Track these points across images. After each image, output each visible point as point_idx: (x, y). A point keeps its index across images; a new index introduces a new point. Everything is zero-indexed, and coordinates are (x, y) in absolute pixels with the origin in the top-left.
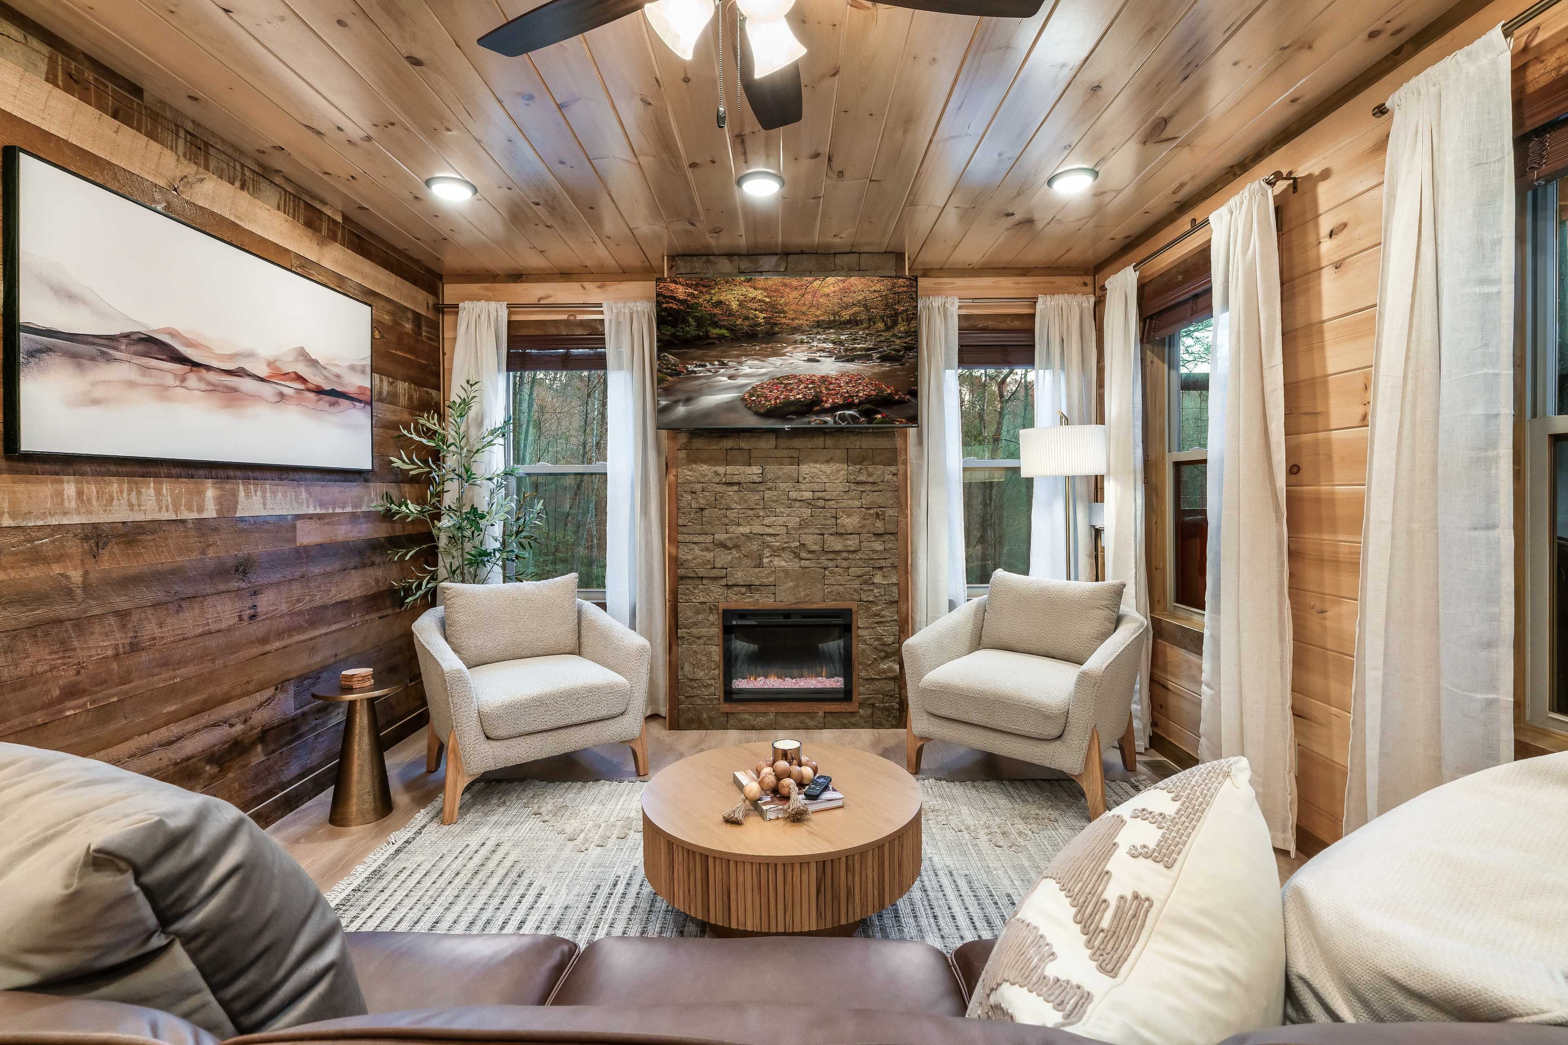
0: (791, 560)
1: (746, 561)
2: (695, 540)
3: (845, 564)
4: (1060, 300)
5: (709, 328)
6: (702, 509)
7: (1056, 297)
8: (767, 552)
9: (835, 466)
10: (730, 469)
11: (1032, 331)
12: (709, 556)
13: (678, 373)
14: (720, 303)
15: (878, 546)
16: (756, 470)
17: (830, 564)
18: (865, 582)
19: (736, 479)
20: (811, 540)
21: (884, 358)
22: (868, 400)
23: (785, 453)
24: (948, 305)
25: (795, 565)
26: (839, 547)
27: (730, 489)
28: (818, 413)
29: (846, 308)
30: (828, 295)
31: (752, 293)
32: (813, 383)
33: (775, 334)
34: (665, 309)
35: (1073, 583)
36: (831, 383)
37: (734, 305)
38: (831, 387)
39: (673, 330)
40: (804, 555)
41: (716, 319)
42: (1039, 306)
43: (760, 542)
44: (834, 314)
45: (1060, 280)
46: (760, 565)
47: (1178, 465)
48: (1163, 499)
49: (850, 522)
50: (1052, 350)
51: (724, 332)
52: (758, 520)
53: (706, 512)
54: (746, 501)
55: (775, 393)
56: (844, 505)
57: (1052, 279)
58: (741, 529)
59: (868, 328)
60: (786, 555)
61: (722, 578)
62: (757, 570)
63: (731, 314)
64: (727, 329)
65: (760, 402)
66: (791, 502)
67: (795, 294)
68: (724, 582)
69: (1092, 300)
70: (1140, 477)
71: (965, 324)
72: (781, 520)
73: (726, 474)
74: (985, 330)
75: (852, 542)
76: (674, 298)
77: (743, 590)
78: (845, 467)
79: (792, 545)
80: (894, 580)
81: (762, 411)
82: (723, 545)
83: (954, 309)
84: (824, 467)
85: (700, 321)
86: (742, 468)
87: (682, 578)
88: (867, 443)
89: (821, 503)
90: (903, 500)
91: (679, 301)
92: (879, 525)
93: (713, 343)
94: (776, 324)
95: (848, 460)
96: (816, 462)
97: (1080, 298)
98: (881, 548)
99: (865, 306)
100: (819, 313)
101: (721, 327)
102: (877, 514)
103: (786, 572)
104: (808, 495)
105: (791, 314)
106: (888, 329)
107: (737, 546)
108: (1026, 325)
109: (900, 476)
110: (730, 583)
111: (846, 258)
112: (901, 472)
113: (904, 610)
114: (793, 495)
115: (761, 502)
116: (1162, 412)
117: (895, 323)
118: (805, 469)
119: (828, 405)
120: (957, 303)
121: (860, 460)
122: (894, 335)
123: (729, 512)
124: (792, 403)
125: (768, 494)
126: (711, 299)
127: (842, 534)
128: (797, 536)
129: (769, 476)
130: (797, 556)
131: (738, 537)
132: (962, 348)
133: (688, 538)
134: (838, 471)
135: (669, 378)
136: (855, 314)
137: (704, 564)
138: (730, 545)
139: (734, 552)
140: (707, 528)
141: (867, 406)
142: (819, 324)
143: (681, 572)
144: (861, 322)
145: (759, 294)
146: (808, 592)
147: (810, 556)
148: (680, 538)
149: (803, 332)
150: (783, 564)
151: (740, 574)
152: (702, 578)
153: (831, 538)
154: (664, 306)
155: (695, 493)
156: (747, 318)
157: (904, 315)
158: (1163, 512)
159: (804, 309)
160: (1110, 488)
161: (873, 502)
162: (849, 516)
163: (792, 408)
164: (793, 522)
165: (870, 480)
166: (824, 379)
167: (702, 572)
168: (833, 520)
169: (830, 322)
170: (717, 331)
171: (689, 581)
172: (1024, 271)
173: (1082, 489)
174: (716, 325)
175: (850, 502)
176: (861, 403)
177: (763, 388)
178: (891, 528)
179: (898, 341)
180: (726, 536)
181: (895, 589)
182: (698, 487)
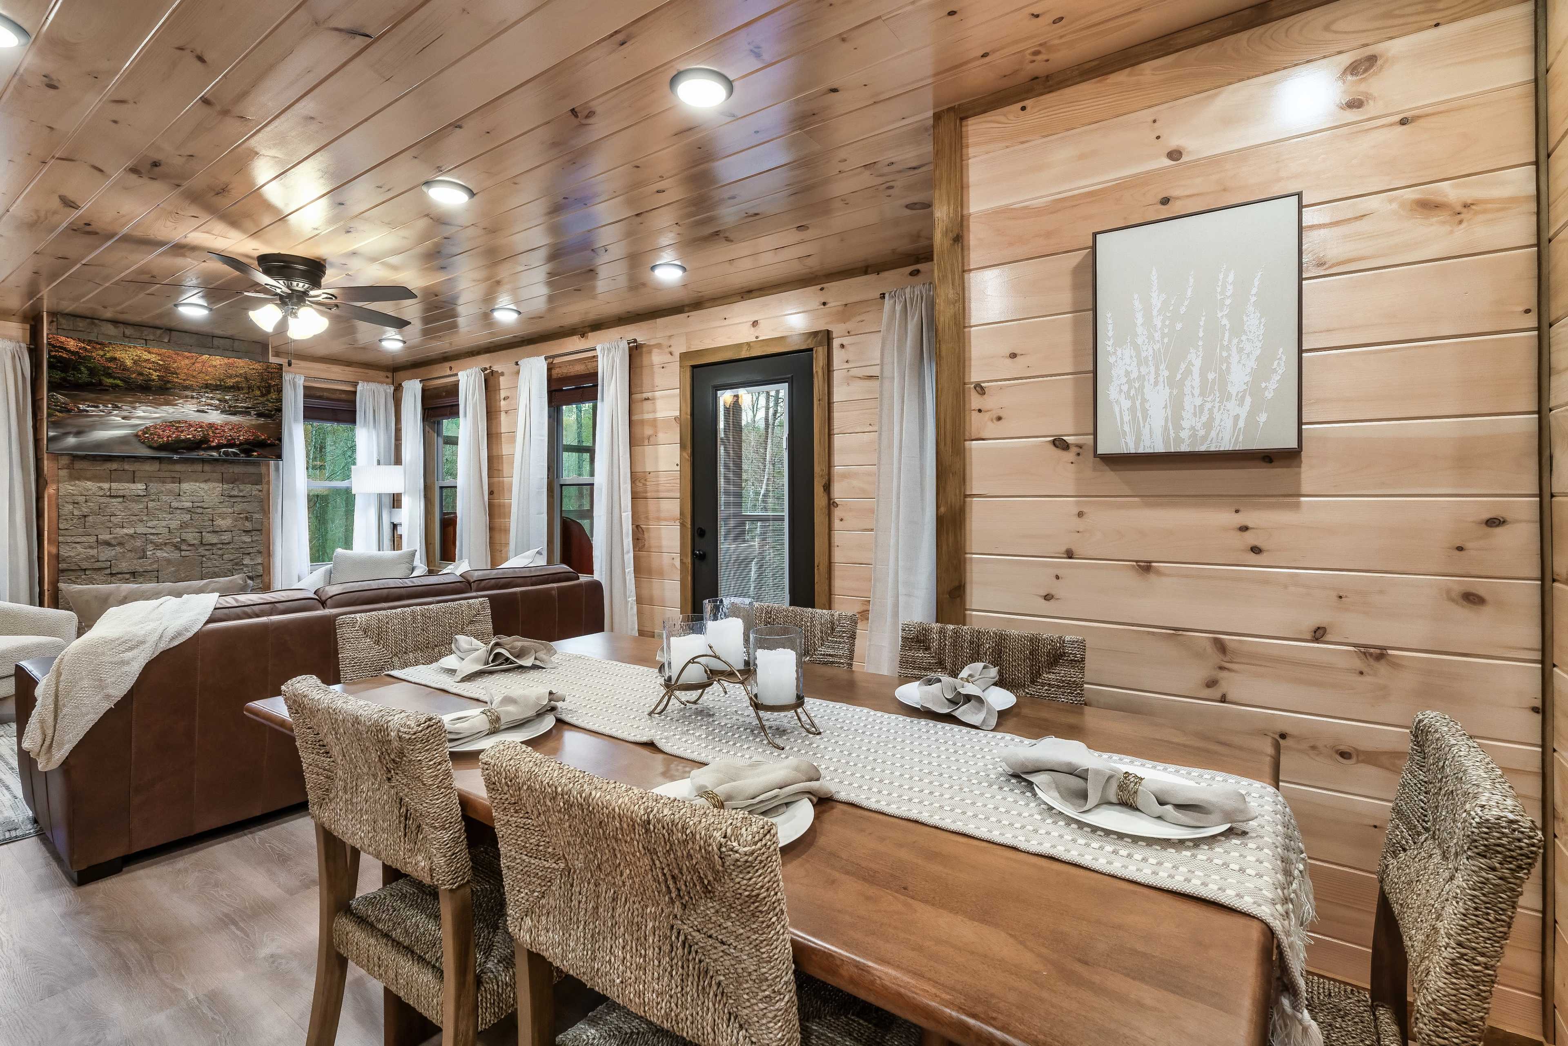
0: (172, 552)
1: (129, 555)
2: (78, 540)
3: (220, 552)
4: (373, 386)
5: (103, 378)
6: (85, 516)
7: (370, 384)
8: (150, 547)
9: (211, 485)
10: (114, 485)
11: (354, 402)
12: (93, 552)
13: (69, 411)
14: (113, 359)
15: (247, 539)
16: (141, 486)
17: (207, 553)
18: (236, 564)
19: (121, 493)
20: (191, 536)
21: (260, 415)
22: (247, 442)
23: (167, 474)
24: (297, 380)
25: (176, 555)
26: (215, 541)
27: (113, 500)
28: (205, 449)
29: (231, 377)
30: (215, 366)
31: (146, 356)
32: (201, 427)
33: (168, 389)
34: (54, 357)
35: (381, 552)
36: (217, 429)
37: (129, 363)
38: (218, 431)
39: (63, 375)
40: (184, 547)
41: (110, 371)
42: (359, 388)
43: (144, 540)
44: (220, 381)
45: (371, 373)
46: (144, 556)
47: (441, 488)
48: (434, 506)
49: (223, 523)
50: (367, 415)
51: (118, 382)
52: (141, 524)
53: (90, 519)
54: (129, 509)
55: (167, 433)
56: (220, 511)
57: (367, 371)
58: (125, 531)
59: (248, 393)
60: (168, 548)
61: (106, 568)
62: (141, 561)
63: (125, 369)
64: (121, 380)
65: (153, 439)
66: (172, 510)
67: (187, 361)
68: (108, 571)
69: (392, 388)
70: (422, 494)
71: (308, 393)
72: (164, 523)
73: (110, 489)
74: (320, 398)
75: (226, 537)
76: (65, 349)
77: (127, 576)
78: (221, 485)
79: (175, 541)
80: (260, 561)
81: (155, 445)
82: (108, 544)
83: (300, 381)
84: (202, 485)
85: (92, 372)
86: (126, 485)
87: (63, 571)
88: (238, 469)
89: (199, 510)
90: (266, 508)
91: (70, 351)
92: (248, 525)
93: (107, 390)
94: (168, 382)
95: (222, 481)
96: (196, 481)
97: (385, 387)
98: (250, 540)
99: (246, 378)
100: (207, 378)
101: (115, 378)
102: (247, 518)
103: (169, 561)
104: (189, 504)
105: (182, 376)
106: (263, 395)
107: (121, 544)
108: (350, 397)
109: (265, 492)
110: (114, 572)
111: (222, 341)
112: (265, 489)
113: (267, 580)
114: (174, 504)
115: (145, 510)
116: (434, 459)
117: (269, 392)
118: (185, 486)
119: (214, 444)
120: (303, 378)
121: (233, 481)
122: (268, 400)
123: (112, 518)
124: (183, 441)
125: (151, 504)
126: (105, 354)
127: (217, 532)
128: (178, 534)
129: (152, 491)
130: (178, 548)
131: (122, 537)
132: (306, 408)
133: (69, 539)
134: (214, 488)
135: (57, 413)
136: (237, 382)
137: (88, 558)
138: (113, 542)
139: (117, 548)
140: (90, 531)
141: (246, 447)
142: (207, 387)
143: (63, 566)
144: (242, 389)
145: (153, 358)
146: (187, 574)
147: (189, 548)
148: (61, 539)
149: (193, 391)
150: (165, 555)
151: (124, 564)
152: (85, 570)
153: (209, 535)
154: (53, 353)
155: (77, 503)
156: (141, 374)
157: (276, 388)
158: (434, 513)
159: (195, 373)
160: (405, 500)
161: (244, 510)
162: (223, 519)
163: (183, 445)
164: (174, 524)
165: (241, 494)
166: (211, 426)
167: (85, 565)
168: (210, 522)
169: (217, 385)
170: (111, 381)
171: (71, 573)
172: (348, 363)
173: (387, 501)
174: (110, 376)
175: (224, 509)
176: (241, 444)
177: (156, 428)
178: (258, 527)
179: (270, 405)
180: (111, 536)
181: (260, 567)
182: (81, 499)
